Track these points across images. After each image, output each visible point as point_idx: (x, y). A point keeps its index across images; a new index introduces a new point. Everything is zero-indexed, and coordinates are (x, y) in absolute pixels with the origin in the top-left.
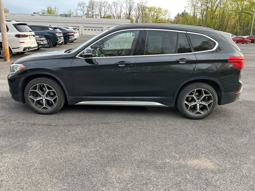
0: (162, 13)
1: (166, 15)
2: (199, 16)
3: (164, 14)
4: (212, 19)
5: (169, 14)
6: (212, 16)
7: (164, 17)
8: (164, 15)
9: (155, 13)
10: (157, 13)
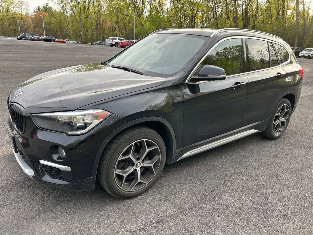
0: (15, 4)
1: (23, 7)
2: (69, 13)
3: (18, 5)
4: (87, 18)
5: (26, 6)
6: (85, 15)
7: (19, 10)
8: (18, 7)
9: (4, 4)
10: (7, 4)
